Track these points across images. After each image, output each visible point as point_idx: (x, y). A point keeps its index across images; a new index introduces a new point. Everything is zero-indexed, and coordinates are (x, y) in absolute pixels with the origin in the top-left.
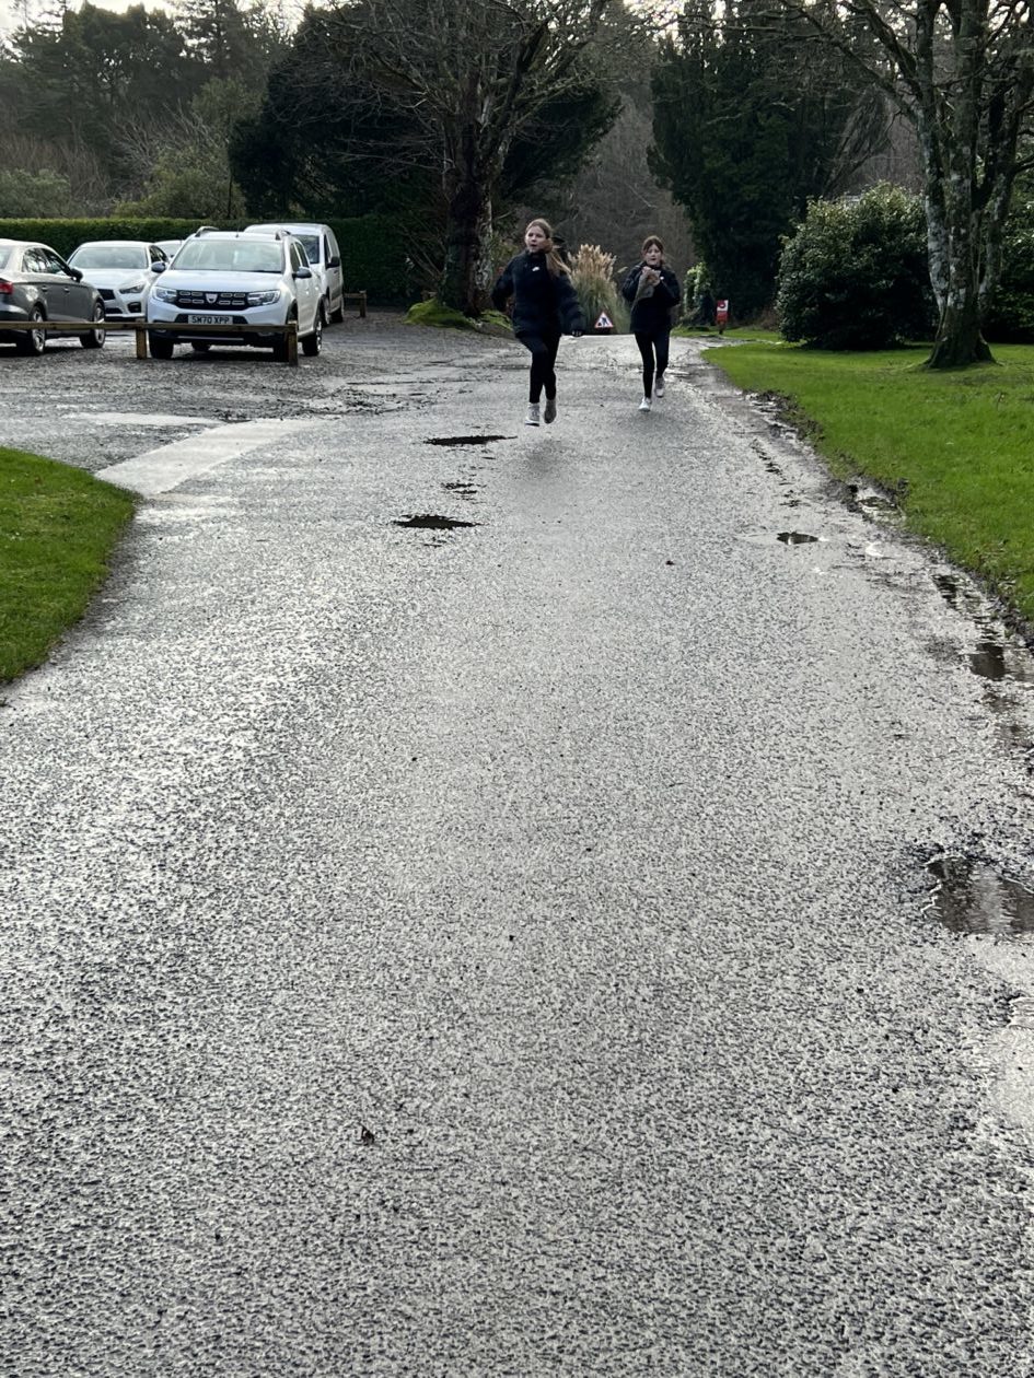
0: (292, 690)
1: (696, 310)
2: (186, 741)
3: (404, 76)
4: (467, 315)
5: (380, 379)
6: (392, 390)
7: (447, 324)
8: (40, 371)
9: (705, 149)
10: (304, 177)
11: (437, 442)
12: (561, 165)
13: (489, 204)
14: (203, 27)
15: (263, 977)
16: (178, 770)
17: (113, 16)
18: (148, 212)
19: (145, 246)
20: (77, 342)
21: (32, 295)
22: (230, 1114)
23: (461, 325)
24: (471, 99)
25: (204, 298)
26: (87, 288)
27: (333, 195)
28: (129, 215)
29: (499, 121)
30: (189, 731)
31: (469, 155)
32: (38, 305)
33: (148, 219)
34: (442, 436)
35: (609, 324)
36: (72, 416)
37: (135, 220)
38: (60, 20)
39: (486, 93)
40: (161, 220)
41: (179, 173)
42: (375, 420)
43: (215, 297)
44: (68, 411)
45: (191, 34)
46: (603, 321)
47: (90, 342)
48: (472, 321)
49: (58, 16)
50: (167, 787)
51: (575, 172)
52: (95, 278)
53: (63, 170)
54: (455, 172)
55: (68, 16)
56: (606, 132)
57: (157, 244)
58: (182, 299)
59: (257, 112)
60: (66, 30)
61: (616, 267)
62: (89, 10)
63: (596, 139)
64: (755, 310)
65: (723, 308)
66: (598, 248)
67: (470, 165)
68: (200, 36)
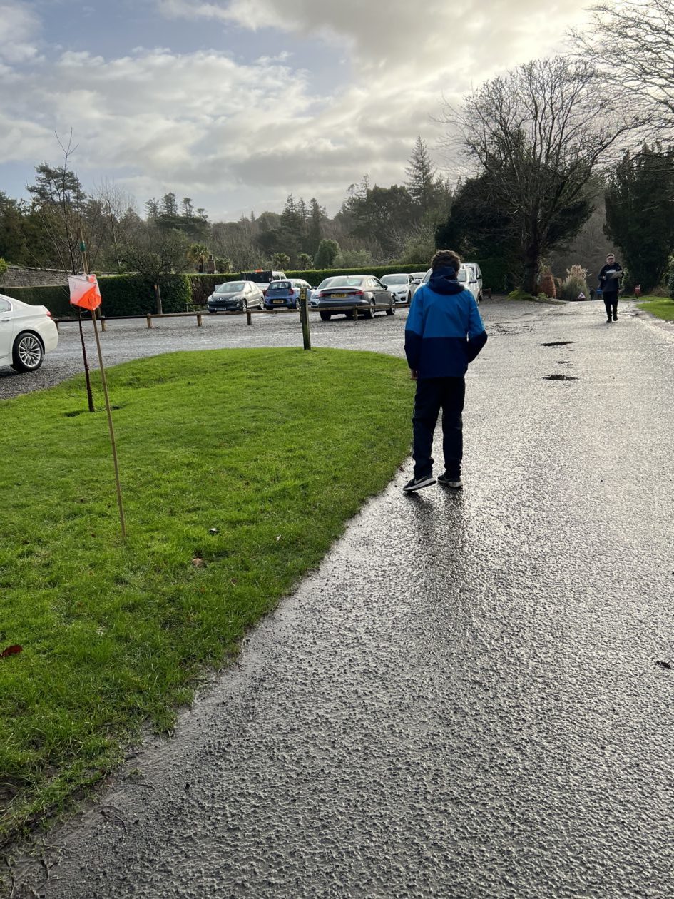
0: (531, 449)
1: (623, 290)
2: (495, 470)
3: (509, 202)
4: (533, 295)
5: (507, 321)
6: (515, 325)
7: (525, 299)
8: (376, 324)
9: (629, 223)
10: (464, 245)
11: (546, 345)
12: (569, 233)
13: (541, 251)
14: (418, 192)
15: (578, 581)
16: (496, 483)
17: (385, 190)
18: (404, 263)
19: (407, 275)
20: (384, 313)
21: (371, 295)
22: (592, 648)
23: (531, 299)
24: (536, 209)
26: (390, 292)
27: (476, 252)
28: (397, 264)
29: (547, 217)
30: (494, 466)
31: (535, 231)
32: (373, 299)
33: (404, 265)
34: (547, 343)
35: (584, 297)
36: (395, 340)
37: (399, 266)
38: (365, 193)
40: (409, 265)
41: (415, 247)
42: (513, 338)
44: (393, 339)
45: (414, 195)
46: (581, 296)
47: (390, 313)
48: (535, 297)
49: (364, 192)
50: (495, 491)
51: (575, 235)
52: (392, 288)
53: (368, 249)
54: (529, 238)
55: (368, 191)
56: (588, 219)
57: (411, 274)
59: (445, 220)
60: (368, 197)
61: (588, 274)
62: (376, 188)
63: (584, 222)
64: (650, 288)
65: (638, 288)
66: (580, 266)
67: (535, 235)
68: (417, 195)
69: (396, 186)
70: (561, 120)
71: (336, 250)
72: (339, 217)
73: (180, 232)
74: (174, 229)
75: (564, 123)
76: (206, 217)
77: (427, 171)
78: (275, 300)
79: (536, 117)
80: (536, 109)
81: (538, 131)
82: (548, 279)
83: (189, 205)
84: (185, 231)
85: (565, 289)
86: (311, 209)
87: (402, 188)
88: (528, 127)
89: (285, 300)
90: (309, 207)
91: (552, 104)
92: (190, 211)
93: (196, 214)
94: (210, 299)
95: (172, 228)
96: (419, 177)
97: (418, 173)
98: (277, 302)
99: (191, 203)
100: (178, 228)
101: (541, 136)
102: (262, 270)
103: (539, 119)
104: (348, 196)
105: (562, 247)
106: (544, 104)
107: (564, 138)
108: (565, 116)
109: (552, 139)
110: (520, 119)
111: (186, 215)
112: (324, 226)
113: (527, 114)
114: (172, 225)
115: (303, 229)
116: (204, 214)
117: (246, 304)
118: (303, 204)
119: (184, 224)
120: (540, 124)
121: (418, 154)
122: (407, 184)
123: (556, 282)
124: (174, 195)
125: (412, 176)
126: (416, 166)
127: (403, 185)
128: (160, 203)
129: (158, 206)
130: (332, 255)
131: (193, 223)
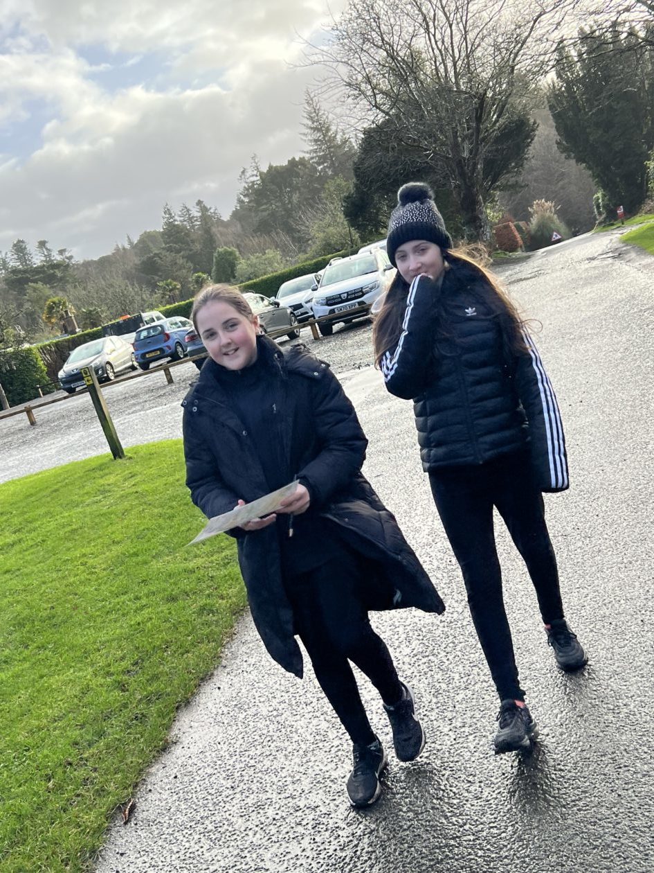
1: (604, 216)
3: (419, 147)
12: (513, 164)
13: (481, 197)
18: (314, 257)
19: (313, 275)
20: (286, 338)
24: (456, 147)
25: (340, 297)
29: (474, 153)
31: (463, 175)
33: (314, 261)
35: (559, 237)
37: (309, 262)
39: (463, 140)
40: (320, 259)
41: (324, 232)
43: (346, 295)
45: (319, 164)
46: (556, 236)
51: (522, 166)
52: (288, 301)
53: (276, 247)
54: (458, 187)
56: (532, 140)
57: (318, 273)
58: (330, 301)
59: (353, 190)
60: (263, 181)
61: (556, 206)
62: (271, 168)
63: (528, 145)
64: (637, 206)
65: (621, 210)
66: (543, 200)
67: (465, 180)
68: (323, 163)
69: (294, 159)
70: (461, 25)
71: (236, 259)
72: (235, 215)
73: (40, 285)
74: (30, 284)
75: (465, 28)
76: (70, 258)
77: (328, 130)
78: (148, 353)
79: (427, 30)
80: (425, 19)
81: (434, 46)
82: (507, 227)
83: (47, 249)
84: (45, 283)
85: (533, 232)
86: (199, 214)
87: (302, 159)
88: (420, 43)
89: (161, 350)
90: (196, 213)
91: (443, 8)
92: (49, 255)
93: (57, 258)
94: (61, 374)
95: (27, 284)
96: (320, 140)
97: (318, 135)
98: (153, 354)
99: (48, 246)
100: (35, 281)
101: (440, 51)
102: (129, 316)
103: (432, 30)
104: (241, 186)
105: (509, 183)
106: (432, 11)
107: (469, 46)
108: (464, 18)
109: (456, 51)
110: (407, 37)
111: (46, 261)
112: (218, 231)
113: (417, 28)
114: (27, 281)
115: (193, 241)
116: (67, 254)
117: (112, 368)
118: (188, 210)
119: (41, 275)
120: (434, 36)
121: (311, 113)
122: (307, 152)
123: (519, 228)
124: (23, 242)
125: (311, 141)
126: (311, 128)
127: (302, 155)
128: (9, 255)
129: (8, 260)
130: (232, 266)
131: (52, 271)
